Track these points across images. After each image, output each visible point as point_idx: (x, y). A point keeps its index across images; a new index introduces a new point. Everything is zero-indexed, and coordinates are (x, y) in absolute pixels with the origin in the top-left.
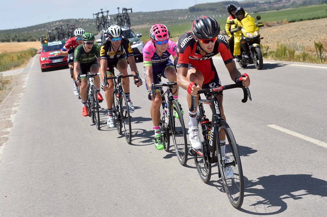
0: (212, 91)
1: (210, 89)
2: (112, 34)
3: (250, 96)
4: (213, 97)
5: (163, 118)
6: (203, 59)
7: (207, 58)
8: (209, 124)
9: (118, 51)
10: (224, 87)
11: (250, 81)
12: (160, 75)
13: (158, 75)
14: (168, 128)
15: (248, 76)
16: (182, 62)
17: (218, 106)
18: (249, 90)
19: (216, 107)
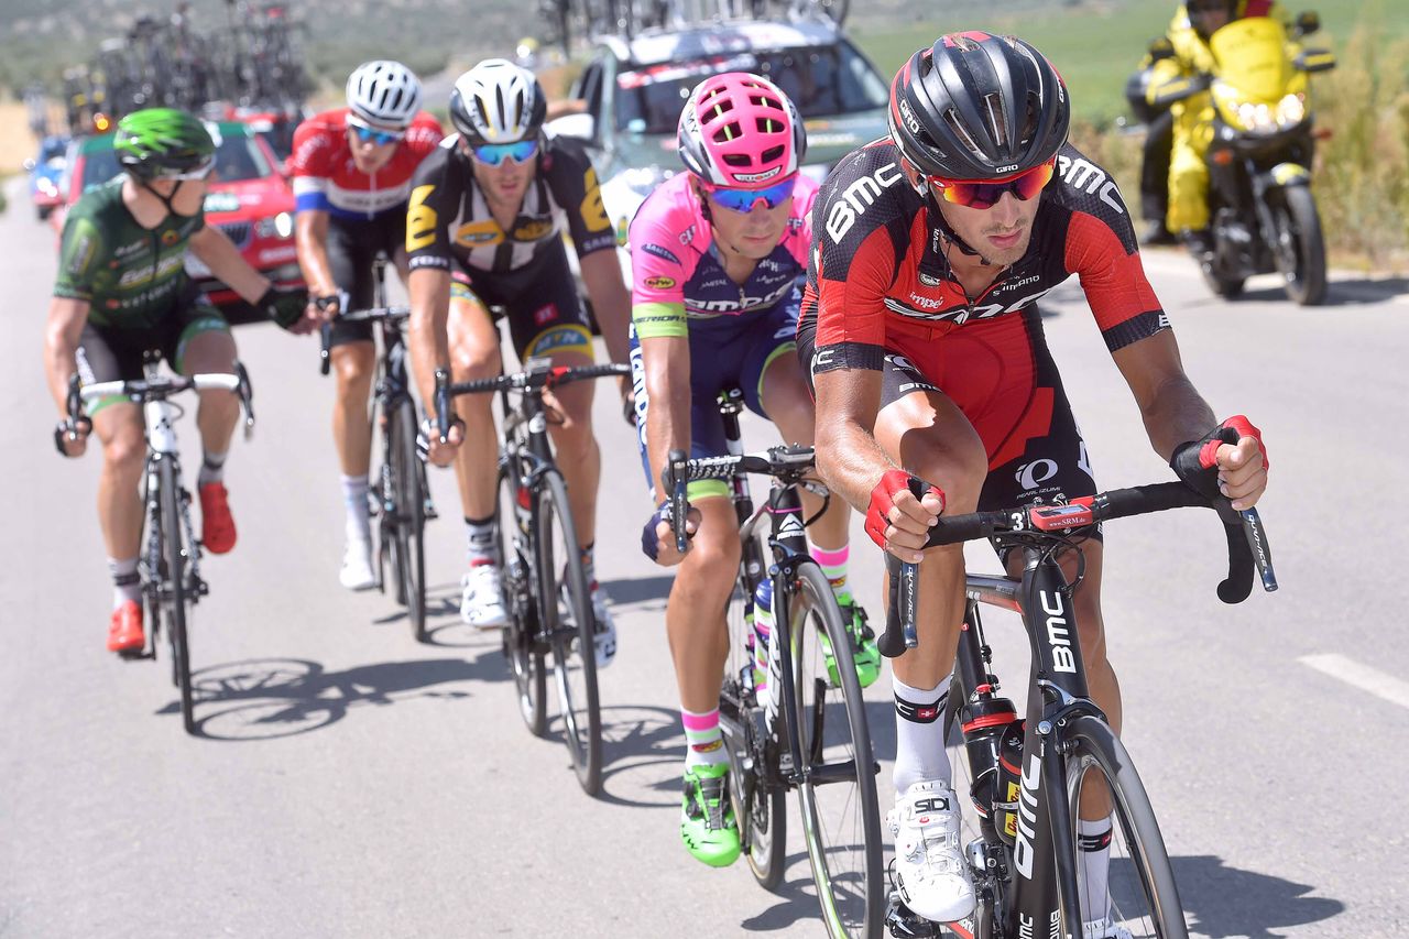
0: (1026, 527)
1: (1014, 516)
2: (477, 122)
3: (1269, 562)
4: (1034, 564)
5: (747, 673)
6: (974, 316)
7: (995, 308)
8: (1009, 736)
9: (522, 222)
10: (1103, 502)
11: (1266, 464)
12: (731, 400)
13: (720, 400)
14: (775, 737)
15: (1256, 433)
16: (839, 335)
17: (1063, 621)
18: (1259, 525)
19: (1052, 631)
